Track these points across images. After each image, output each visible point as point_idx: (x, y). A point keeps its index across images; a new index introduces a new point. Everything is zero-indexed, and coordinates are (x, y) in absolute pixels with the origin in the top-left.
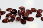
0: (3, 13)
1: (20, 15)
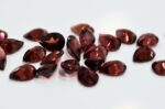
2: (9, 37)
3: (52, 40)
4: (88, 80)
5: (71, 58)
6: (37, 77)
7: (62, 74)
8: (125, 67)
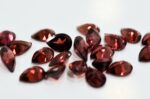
0: (21, 47)
1: (82, 54)
2: (17, 39)
3: (59, 41)
4: (96, 81)
5: (79, 59)
6: (46, 79)
7: (70, 75)
8: (131, 67)
